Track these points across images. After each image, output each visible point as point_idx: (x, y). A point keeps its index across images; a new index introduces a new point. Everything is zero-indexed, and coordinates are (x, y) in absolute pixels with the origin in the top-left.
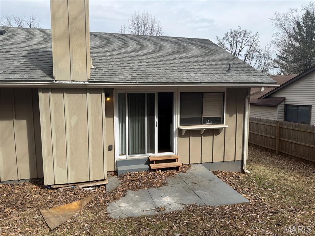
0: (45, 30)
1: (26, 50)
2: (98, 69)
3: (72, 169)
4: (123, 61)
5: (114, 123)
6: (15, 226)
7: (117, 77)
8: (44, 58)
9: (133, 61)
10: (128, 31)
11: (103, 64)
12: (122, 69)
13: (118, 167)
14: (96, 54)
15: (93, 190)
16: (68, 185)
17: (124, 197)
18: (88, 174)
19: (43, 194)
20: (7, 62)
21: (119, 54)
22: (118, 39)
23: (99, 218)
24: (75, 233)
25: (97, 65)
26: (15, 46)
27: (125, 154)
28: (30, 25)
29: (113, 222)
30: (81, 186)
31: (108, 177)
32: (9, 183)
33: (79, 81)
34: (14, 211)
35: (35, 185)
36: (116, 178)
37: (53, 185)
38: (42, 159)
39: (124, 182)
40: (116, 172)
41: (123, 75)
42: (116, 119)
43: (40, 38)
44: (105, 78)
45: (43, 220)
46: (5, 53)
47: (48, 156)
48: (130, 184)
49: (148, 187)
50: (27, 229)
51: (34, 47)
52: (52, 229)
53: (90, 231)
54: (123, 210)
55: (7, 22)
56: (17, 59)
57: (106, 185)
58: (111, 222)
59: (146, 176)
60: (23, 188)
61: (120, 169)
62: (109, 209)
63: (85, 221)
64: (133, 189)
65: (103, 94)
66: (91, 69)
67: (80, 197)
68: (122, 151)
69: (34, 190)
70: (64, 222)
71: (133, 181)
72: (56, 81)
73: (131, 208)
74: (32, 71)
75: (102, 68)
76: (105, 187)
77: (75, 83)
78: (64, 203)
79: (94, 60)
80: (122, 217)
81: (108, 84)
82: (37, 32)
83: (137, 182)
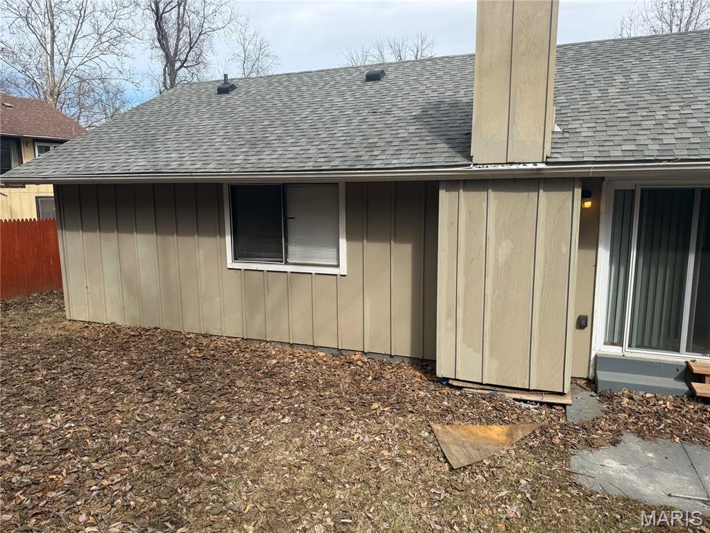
0: (453, 57)
1: (419, 104)
2: (567, 132)
3: (491, 355)
4: (635, 107)
5: (596, 262)
6: (390, 440)
7: (619, 148)
8: (451, 118)
9: (664, 103)
10: (640, 28)
11: (581, 118)
12: (632, 128)
13: (597, 372)
14: (564, 98)
15: (535, 410)
16: (481, 387)
17: (614, 445)
18: (526, 372)
19: (433, 392)
20: (387, 132)
21: (623, 92)
22: (621, 52)
23: (552, 475)
24: (500, 492)
25: (566, 123)
26: (399, 99)
27: (620, 344)
28: (416, 53)
29: (587, 496)
30: (511, 396)
31: (572, 389)
32: (377, 358)
33: (524, 164)
34: (387, 411)
35: (419, 370)
36: (592, 396)
37: (452, 379)
38: (436, 323)
39: (613, 410)
40: (592, 383)
41: (634, 142)
42: (604, 255)
43: (444, 77)
44: (586, 154)
45: (436, 442)
46: (384, 116)
47: (447, 319)
48: (631, 420)
49: (684, 439)
50: (409, 452)
51: (433, 96)
52: (454, 467)
53: (532, 497)
54: (611, 476)
55: (378, 53)
56: (404, 124)
57: (567, 407)
58: (582, 494)
59: (679, 409)
60: (399, 371)
61: (603, 376)
62: (575, 462)
63: (521, 474)
64: (639, 433)
65: (578, 192)
66: (553, 132)
67: (507, 418)
68: (612, 335)
69: (416, 379)
70: (477, 460)
71: (641, 414)
72: (475, 165)
73: (632, 477)
74: (430, 146)
75: (578, 130)
76: (564, 411)
77: (514, 167)
78: (475, 423)
79: (558, 113)
80: (610, 493)
81: (594, 168)
82: (437, 64)
83: (652, 420)
